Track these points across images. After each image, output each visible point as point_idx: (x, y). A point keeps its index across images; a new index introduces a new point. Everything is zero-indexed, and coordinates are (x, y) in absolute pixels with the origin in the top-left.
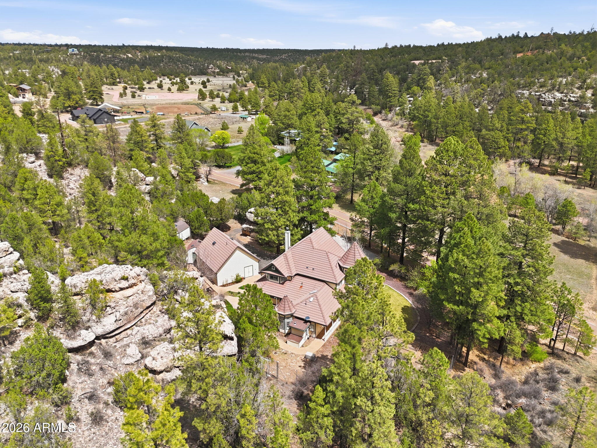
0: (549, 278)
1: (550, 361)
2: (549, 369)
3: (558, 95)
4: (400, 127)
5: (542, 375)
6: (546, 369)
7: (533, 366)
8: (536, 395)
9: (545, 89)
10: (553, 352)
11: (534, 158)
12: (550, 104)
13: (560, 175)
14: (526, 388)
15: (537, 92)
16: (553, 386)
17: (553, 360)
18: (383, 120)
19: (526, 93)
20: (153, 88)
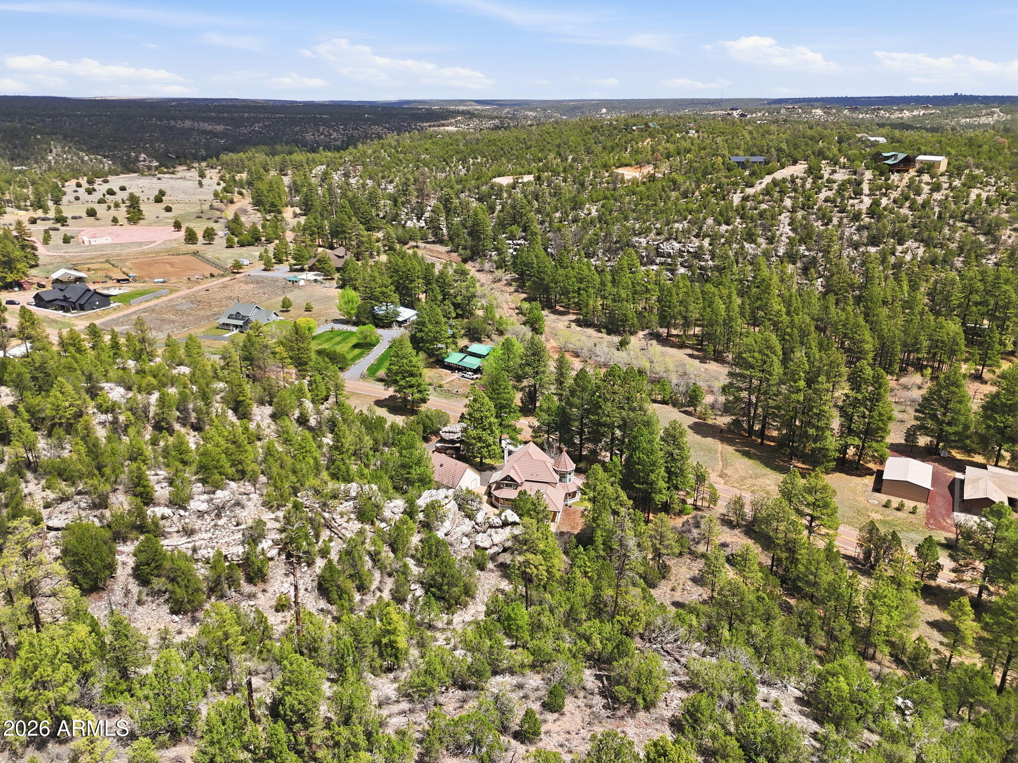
0: (689, 461)
1: (694, 513)
2: (695, 517)
3: (677, 246)
4: (506, 285)
5: (691, 521)
6: (693, 518)
7: (685, 518)
8: (690, 531)
9: (662, 237)
10: (696, 508)
11: (661, 327)
12: (669, 255)
13: (687, 347)
14: (684, 529)
15: (654, 241)
16: (697, 526)
17: (696, 512)
18: (479, 271)
19: (643, 241)
20: (80, 217)
